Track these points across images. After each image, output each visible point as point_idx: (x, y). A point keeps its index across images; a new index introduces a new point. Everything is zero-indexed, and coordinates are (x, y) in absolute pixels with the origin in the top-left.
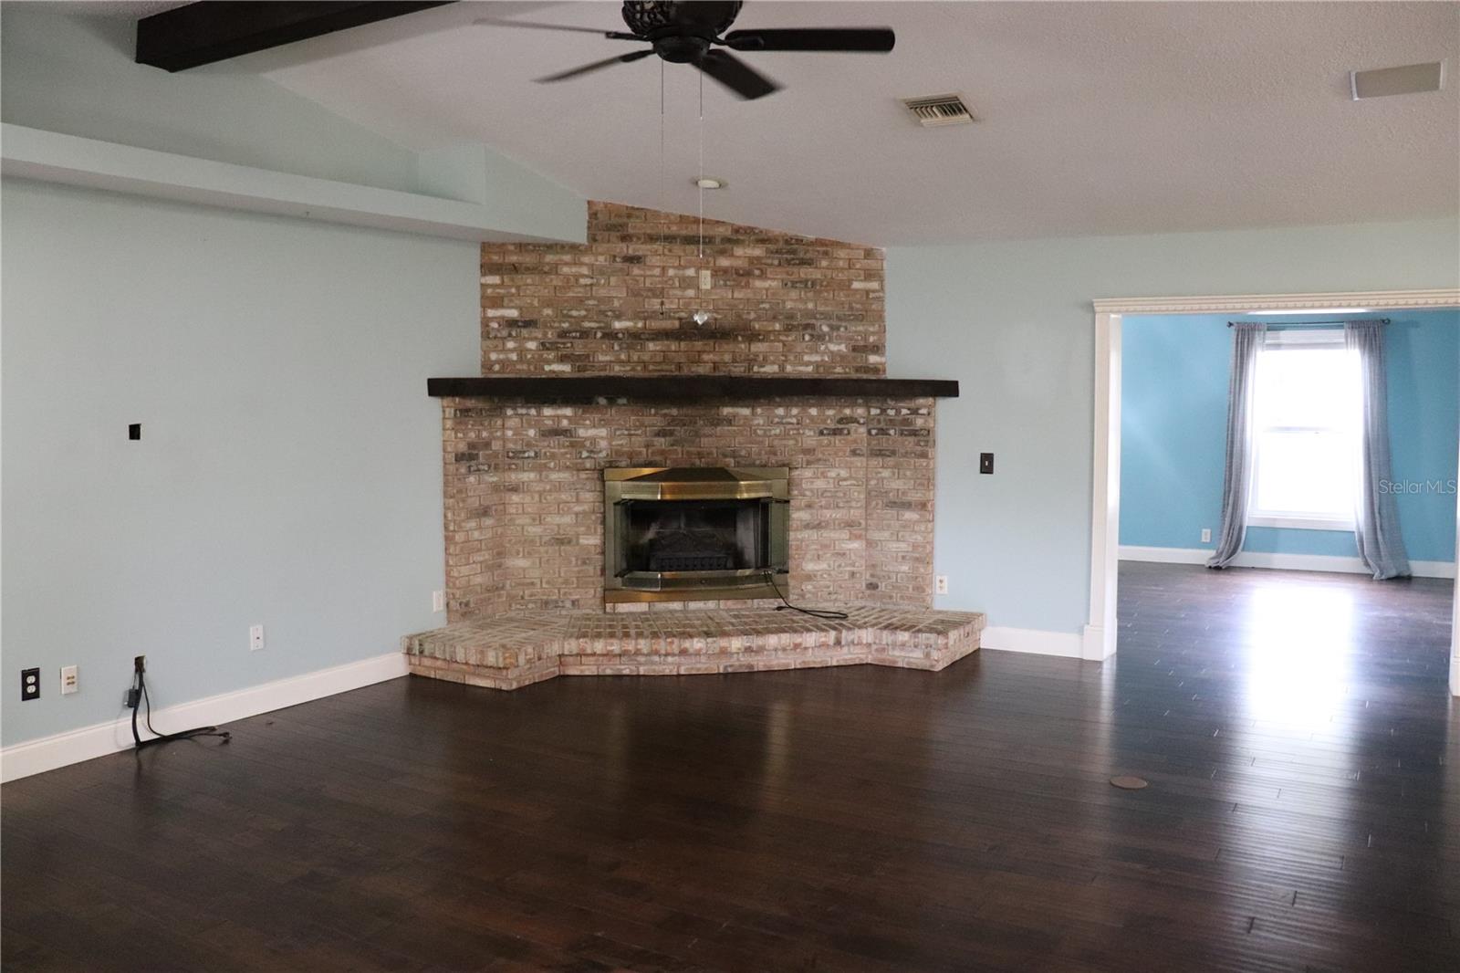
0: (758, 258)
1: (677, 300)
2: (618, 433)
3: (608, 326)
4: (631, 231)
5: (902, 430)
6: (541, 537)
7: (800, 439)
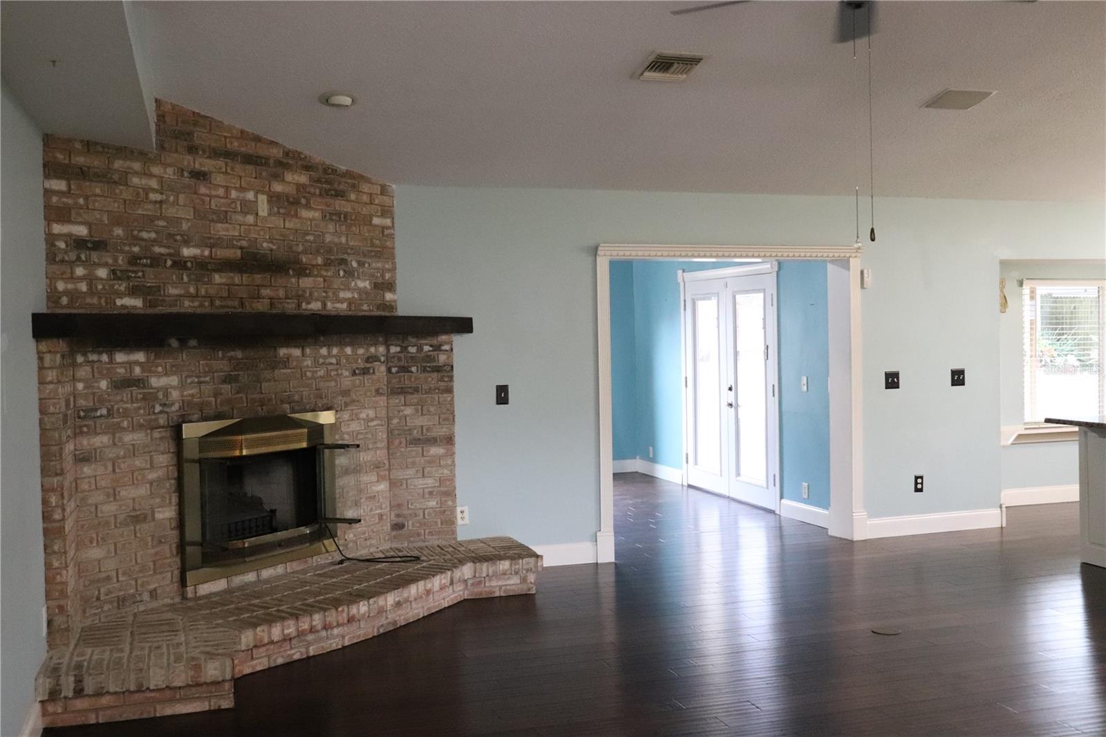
0: (304, 186)
1: (238, 227)
2: (189, 381)
3: (178, 253)
4: (197, 142)
5: (425, 367)
6: (115, 517)
7: (338, 379)
